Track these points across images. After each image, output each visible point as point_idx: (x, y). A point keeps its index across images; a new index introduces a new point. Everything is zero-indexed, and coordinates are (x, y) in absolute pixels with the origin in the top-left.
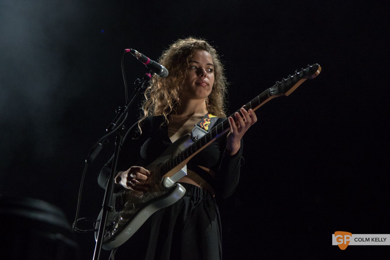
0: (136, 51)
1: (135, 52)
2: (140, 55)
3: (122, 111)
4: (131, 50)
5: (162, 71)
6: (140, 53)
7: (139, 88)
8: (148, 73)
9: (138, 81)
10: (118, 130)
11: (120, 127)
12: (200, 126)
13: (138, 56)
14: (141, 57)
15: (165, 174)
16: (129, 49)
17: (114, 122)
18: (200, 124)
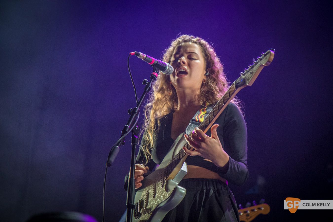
0: (140, 53)
3: (134, 112)
4: (135, 52)
5: (168, 68)
6: (144, 55)
7: (147, 88)
8: (154, 72)
9: (145, 82)
10: (132, 131)
11: (134, 128)
12: (195, 120)
13: (143, 57)
14: (146, 58)
15: (168, 177)
16: (134, 52)
17: (128, 124)
18: (196, 118)
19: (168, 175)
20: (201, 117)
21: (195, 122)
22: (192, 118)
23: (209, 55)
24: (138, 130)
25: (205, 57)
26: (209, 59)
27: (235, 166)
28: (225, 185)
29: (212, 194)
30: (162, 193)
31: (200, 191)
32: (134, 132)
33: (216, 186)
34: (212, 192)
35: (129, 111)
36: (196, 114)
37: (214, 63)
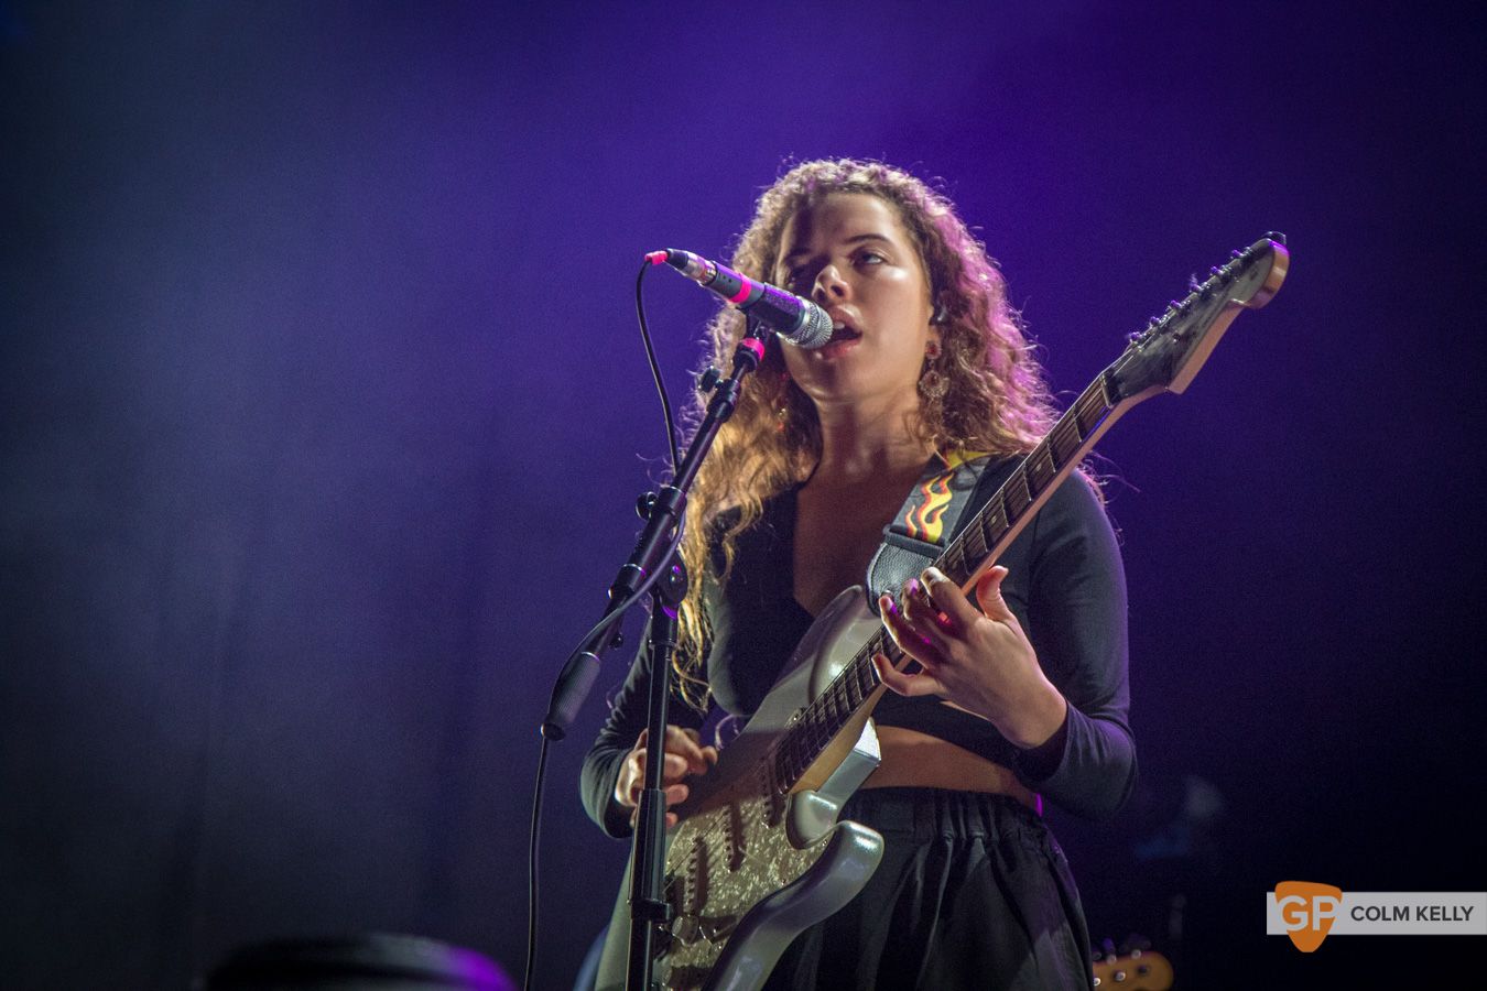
0: (692, 255)
1: (688, 258)
2: (706, 267)
3: (662, 507)
4: (669, 253)
5: (807, 318)
6: (708, 263)
7: (720, 403)
8: (750, 337)
9: (710, 379)
10: (654, 589)
11: (660, 576)
12: (906, 532)
13: (703, 274)
14: (715, 277)
15: (795, 782)
16: (662, 252)
17: (636, 559)
18: (906, 519)
19: (798, 774)
20: (930, 519)
21: (903, 537)
22: (891, 522)
23: (933, 233)
24: (676, 584)
25: (921, 246)
26: (939, 250)
27: (1088, 742)
28: (1031, 818)
29: (982, 860)
30: (774, 853)
31: (930, 844)
32: (663, 594)
33: (998, 822)
34: (979, 852)
35: (642, 502)
36: (907, 503)
37: (959, 265)
